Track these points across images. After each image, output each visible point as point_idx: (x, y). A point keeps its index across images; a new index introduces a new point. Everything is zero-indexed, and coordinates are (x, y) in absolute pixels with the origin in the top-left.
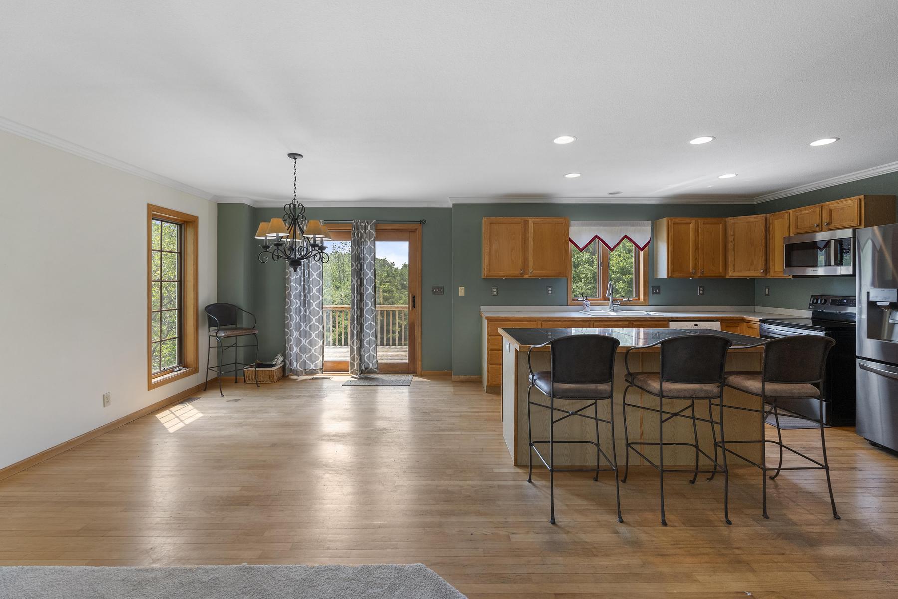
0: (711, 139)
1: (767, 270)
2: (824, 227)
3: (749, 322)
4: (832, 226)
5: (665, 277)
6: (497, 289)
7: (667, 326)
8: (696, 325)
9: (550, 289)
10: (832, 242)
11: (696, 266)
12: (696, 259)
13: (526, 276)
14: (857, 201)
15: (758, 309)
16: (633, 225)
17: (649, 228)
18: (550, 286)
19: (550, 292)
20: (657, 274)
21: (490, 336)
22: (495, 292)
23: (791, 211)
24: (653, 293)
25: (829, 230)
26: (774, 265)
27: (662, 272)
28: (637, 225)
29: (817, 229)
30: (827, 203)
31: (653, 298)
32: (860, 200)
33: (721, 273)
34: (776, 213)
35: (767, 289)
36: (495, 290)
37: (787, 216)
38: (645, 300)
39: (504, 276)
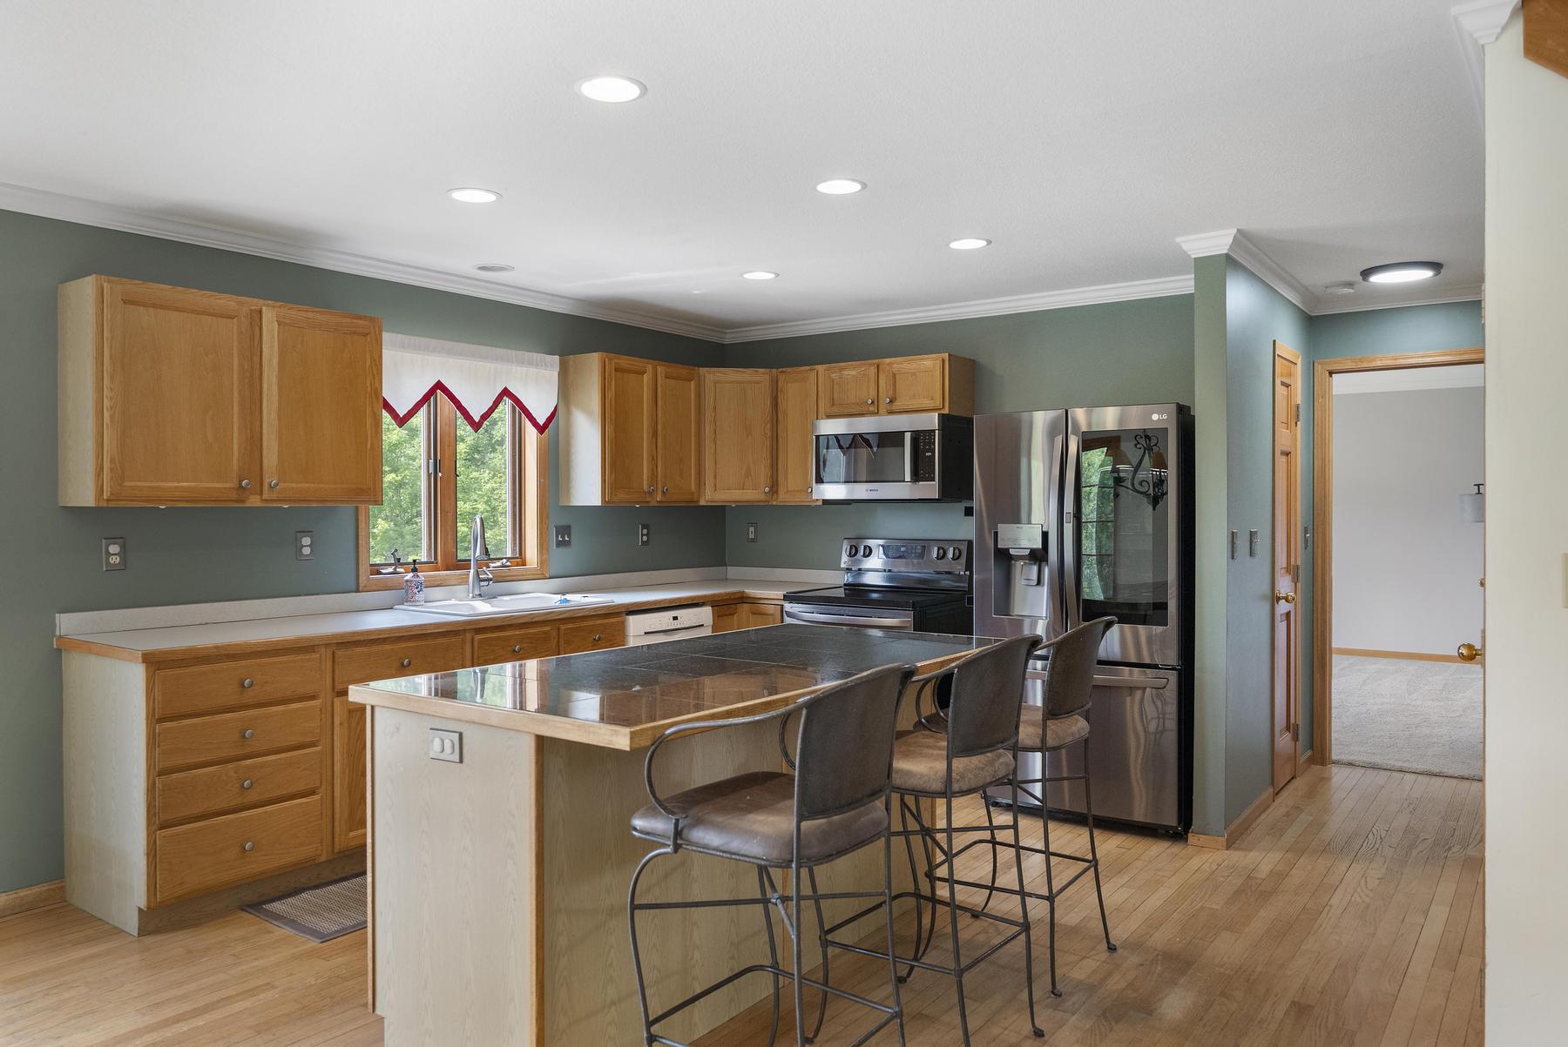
0: (856, 187)
1: (774, 488)
2: (883, 409)
3: (753, 601)
4: (896, 406)
5: (598, 502)
6: (123, 547)
7: (619, 633)
8: (675, 618)
9: (306, 541)
10: (908, 436)
11: (653, 477)
12: (653, 459)
13: (254, 501)
14: (939, 363)
15: (733, 571)
16: (522, 362)
17: (554, 375)
18: (306, 532)
19: (307, 551)
20: (568, 494)
21: (161, 720)
22: (115, 560)
23: (820, 368)
24: (559, 544)
25: (891, 413)
26: (786, 478)
27: (588, 488)
28: (530, 363)
29: (871, 409)
30: (888, 360)
31: (561, 558)
32: (943, 360)
33: (693, 493)
34: (789, 370)
35: (752, 529)
36: (114, 549)
37: (813, 375)
38: (542, 562)
39: (161, 501)
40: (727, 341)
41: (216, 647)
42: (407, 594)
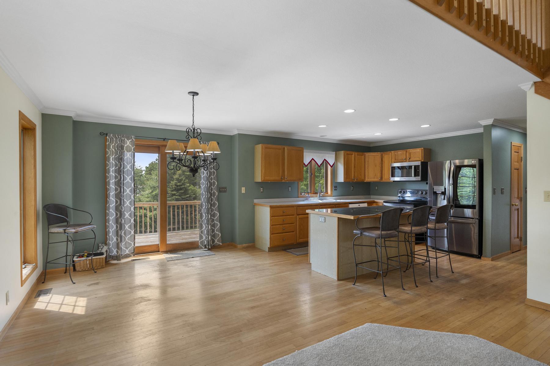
0: (398, 119)
1: (382, 178)
2: (407, 161)
3: (377, 202)
4: (411, 160)
5: (343, 181)
7: (348, 206)
8: (359, 205)
9: (290, 188)
10: (413, 167)
11: (354, 176)
12: (355, 172)
13: (283, 181)
14: (421, 150)
15: (372, 196)
16: (328, 154)
17: (334, 156)
18: (290, 187)
19: (290, 190)
20: (337, 180)
21: (272, 217)
22: (262, 191)
23: (393, 152)
24: (335, 190)
25: (409, 161)
26: (384, 176)
27: (341, 178)
28: (330, 154)
29: (405, 160)
30: (408, 150)
31: (335, 193)
32: (422, 149)
33: (363, 179)
34: (385, 152)
35: (377, 187)
36: (262, 189)
37: (391, 153)
38: (331, 193)
39: (271, 181)
40: (371, 146)
41: (280, 205)
42: (307, 199)
